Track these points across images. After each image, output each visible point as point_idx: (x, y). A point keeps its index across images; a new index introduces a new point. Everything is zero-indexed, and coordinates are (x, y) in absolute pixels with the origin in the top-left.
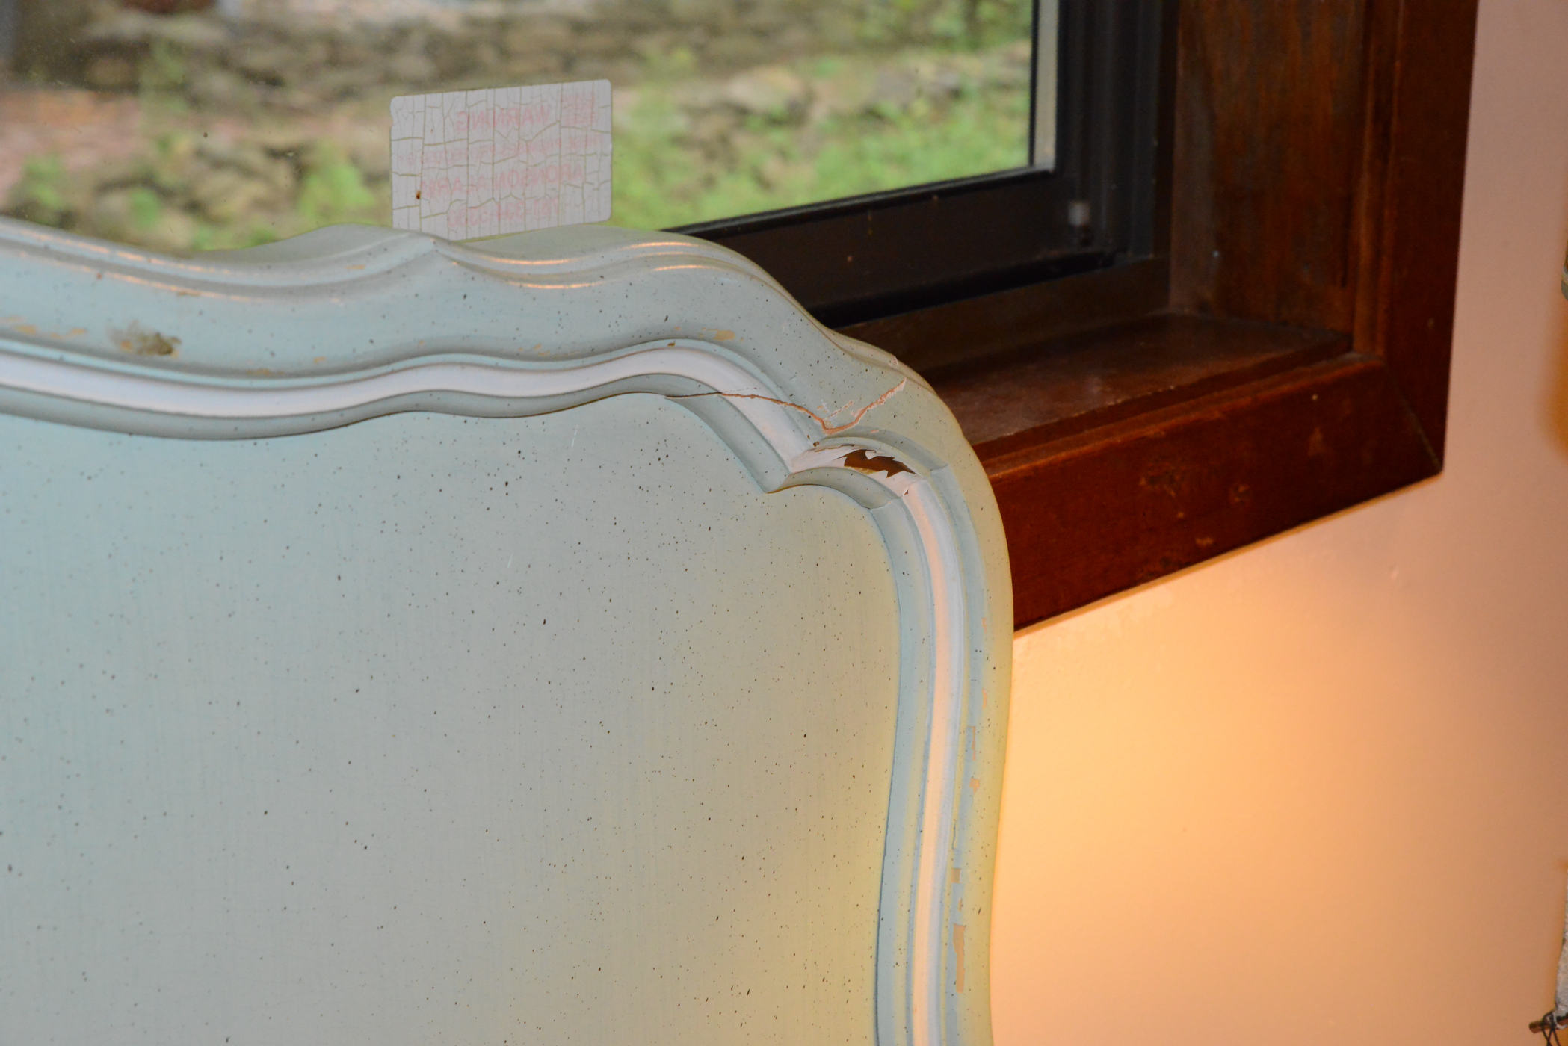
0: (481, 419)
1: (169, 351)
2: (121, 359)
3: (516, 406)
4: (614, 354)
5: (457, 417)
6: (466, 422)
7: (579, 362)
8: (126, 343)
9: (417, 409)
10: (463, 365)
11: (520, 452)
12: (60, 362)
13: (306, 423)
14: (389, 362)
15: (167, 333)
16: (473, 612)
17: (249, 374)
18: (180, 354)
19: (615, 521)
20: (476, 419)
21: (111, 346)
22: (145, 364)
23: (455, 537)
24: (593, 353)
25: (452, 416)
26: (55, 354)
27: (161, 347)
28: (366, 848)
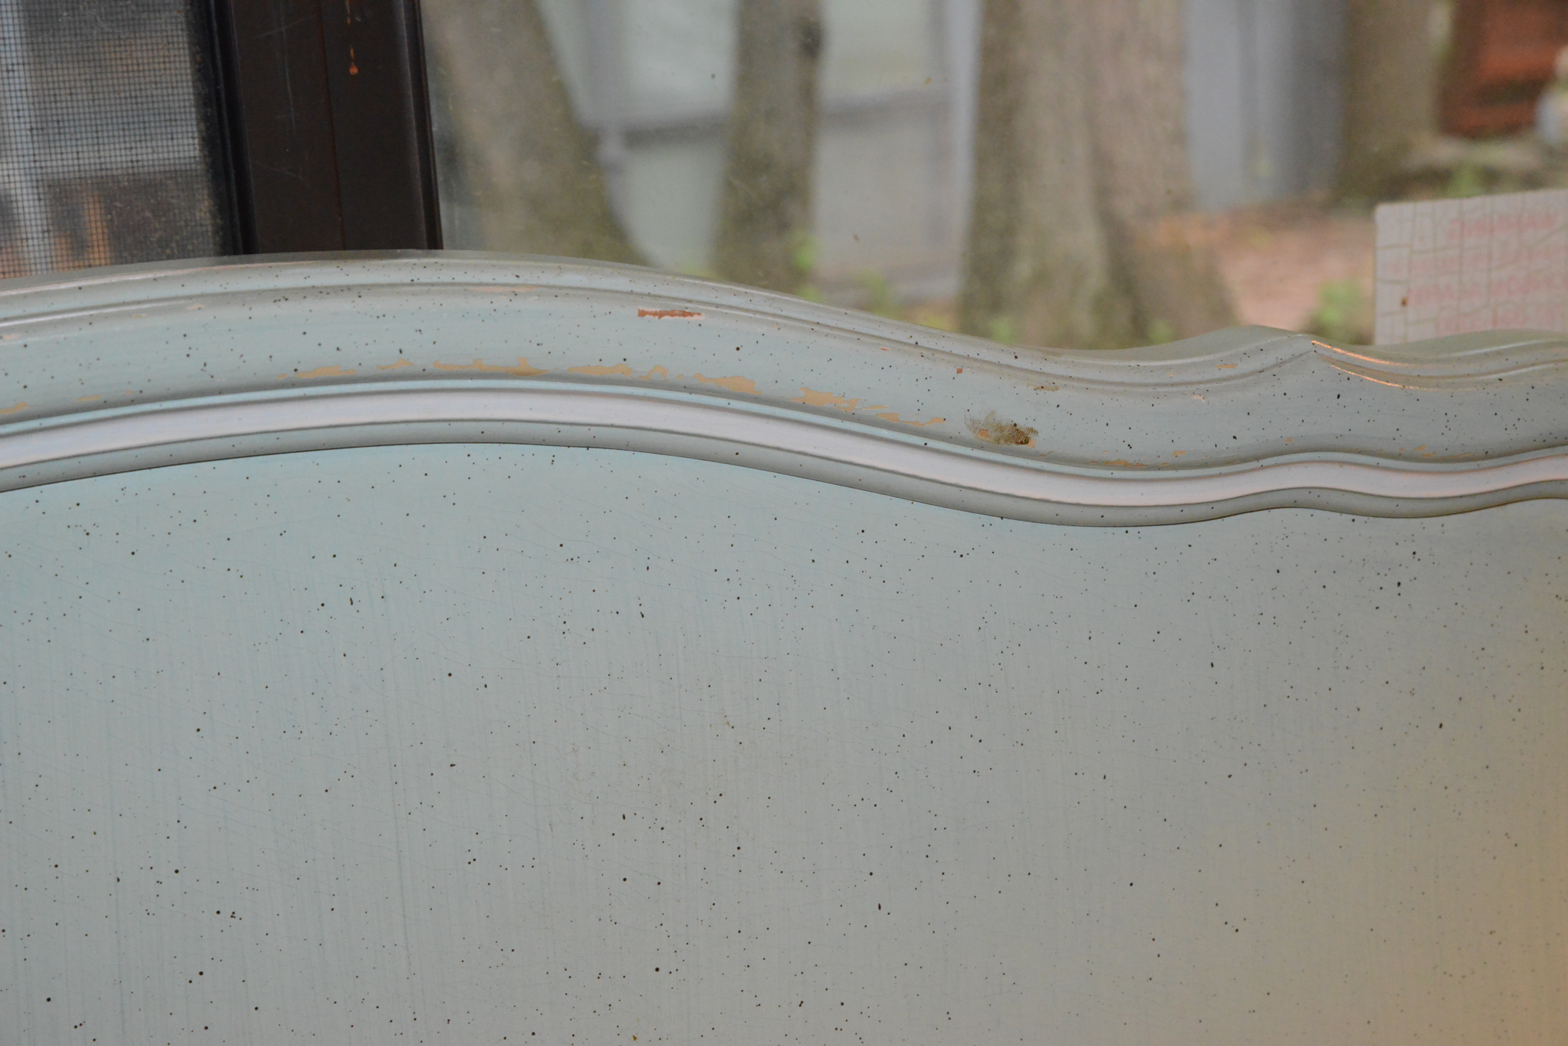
0: (1371, 518)
1: (1026, 442)
2: (982, 448)
3: (1405, 507)
4: (1515, 458)
5: (1344, 515)
6: (1353, 520)
7: (1473, 465)
8: (983, 432)
9: (1295, 505)
10: (1342, 463)
11: (1414, 553)
12: (925, 448)
13: (1175, 514)
14: (1257, 459)
15: (1023, 423)
16: (1359, 710)
17: (1106, 464)
18: (1037, 443)
19: (1526, 629)
20: (1366, 518)
21: (968, 434)
22: (1004, 452)
23: (1339, 633)
24: (1487, 456)
25: (1339, 514)
26: (920, 441)
27: (1019, 437)
28: (1237, 931)
